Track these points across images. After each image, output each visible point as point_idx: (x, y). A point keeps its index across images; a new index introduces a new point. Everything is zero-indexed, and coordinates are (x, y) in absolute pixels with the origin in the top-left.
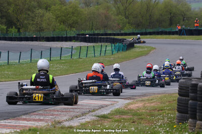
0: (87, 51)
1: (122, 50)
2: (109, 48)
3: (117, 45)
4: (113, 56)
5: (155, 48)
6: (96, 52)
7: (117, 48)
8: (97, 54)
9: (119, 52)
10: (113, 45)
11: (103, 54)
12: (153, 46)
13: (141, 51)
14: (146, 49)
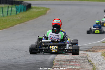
1: (24, 10)
2: (14, 9)
3: (20, 6)
4: (18, 16)
5: (49, 9)
6: (4, 12)
7: (20, 8)
8: (5, 14)
9: (21, 12)
10: (17, 6)
11: (9, 14)
12: (47, 7)
13: (39, 12)
14: (42, 10)
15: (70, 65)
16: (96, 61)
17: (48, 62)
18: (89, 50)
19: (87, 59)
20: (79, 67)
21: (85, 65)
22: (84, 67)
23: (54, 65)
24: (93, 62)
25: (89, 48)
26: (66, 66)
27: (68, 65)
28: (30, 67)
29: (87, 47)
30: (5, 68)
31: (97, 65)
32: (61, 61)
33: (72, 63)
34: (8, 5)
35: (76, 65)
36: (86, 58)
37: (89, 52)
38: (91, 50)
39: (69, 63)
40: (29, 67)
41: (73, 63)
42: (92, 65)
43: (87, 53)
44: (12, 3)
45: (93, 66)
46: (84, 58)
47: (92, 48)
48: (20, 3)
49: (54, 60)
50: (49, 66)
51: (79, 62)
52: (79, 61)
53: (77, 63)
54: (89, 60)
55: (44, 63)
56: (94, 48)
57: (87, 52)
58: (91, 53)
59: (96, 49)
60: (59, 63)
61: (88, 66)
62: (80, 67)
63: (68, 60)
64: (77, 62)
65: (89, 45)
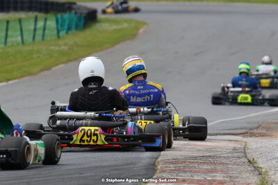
0: (7, 30)
1: (77, 27)
2: (51, 23)
3: (66, 16)
4: (61, 42)
5: (145, 24)
6: (24, 33)
7: (67, 22)
8: (28, 37)
9: (70, 32)
10: (59, 16)
11: (38, 38)
13: (118, 31)
14: (126, 25)
15: (198, 172)
16: (269, 163)
17: (140, 165)
18: (251, 131)
19: (246, 157)
20: (224, 177)
21: (240, 173)
22: (237, 177)
23: (158, 171)
24: (261, 163)
25: (250, 126)
26: (188, 174)
27: (195, 172)
28: (94, 176)
29: (244, 125)
30: (28, 180)
31: (272, 172)
32: (175, 161)
33: (206, 167)
34: (36, 13)
35: (215, 171)
36: (242, 154)
37: (251, 136)
38: (255, 131)
39: (196, 165)
40: (91, 176)
41: (209, 167)
42: (257, 172)
43: (245, 139)
44: (47, 8)
45: (260, 174)
46: (236, 154)
47: (257, 128)
48: (68, 7)
49: (157, 158)
50: (144, 175)
51: (223, 164)
52: (224, 161)
53: (219, 167)
54: (251, 159)
55: (132, 166)
56: (263, 125)
57: (244, 137)
58: (256, 139)
59: (268, 129)
60: (172, 166)
61: (248, 175)
62: (227, 177)
63: (196, 158)
64: (219, 164)
65: (249, 118)
